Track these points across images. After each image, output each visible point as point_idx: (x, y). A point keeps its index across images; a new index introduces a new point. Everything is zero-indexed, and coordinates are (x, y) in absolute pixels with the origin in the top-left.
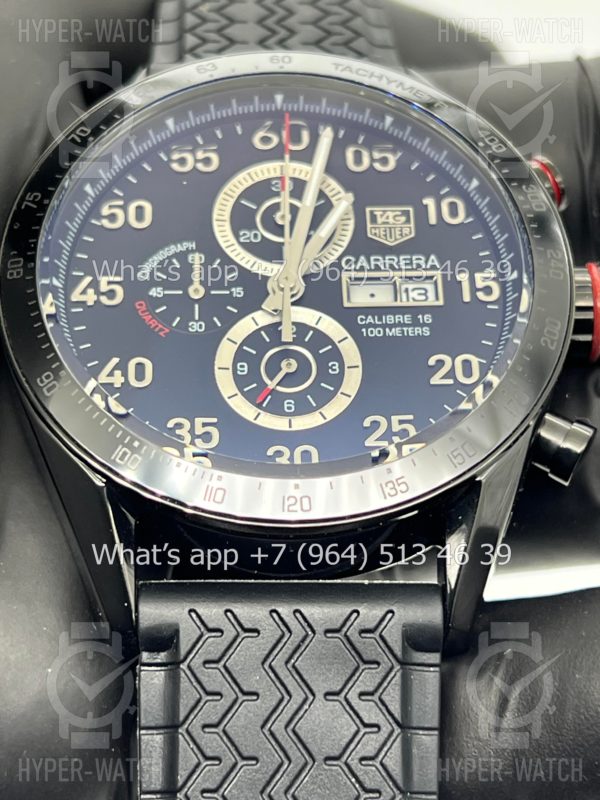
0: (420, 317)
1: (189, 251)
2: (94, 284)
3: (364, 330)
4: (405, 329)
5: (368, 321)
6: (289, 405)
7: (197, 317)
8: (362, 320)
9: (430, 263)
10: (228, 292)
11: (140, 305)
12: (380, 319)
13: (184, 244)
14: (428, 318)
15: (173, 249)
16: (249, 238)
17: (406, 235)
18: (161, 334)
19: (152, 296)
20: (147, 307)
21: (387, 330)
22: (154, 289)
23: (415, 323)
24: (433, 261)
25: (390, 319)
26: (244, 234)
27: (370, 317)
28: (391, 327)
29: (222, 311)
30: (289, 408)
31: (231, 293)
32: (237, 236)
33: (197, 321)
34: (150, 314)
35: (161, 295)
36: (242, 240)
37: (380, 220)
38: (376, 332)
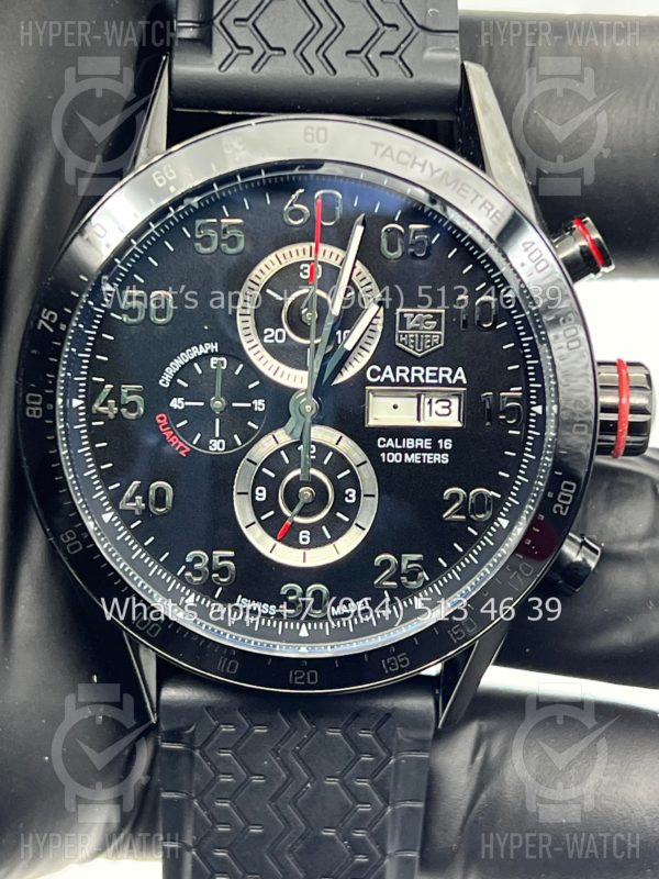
0: (440, 441)
1: (211, 354)
2: (115, 394)
3: (383, 455)
4: (424, 455)
5: (388, 444)
6: (305, 536)
7: (217, 435)
8: (382, 443)
9: (456, 377)
10: (249, 405)
11: (162, 418)
12: (400, 443)
13: (206, 345)
14: (447, 444)
15: (195, 351)
16: (273, 338)
17: (435, 344)
18: (182, 453)
19: (172, 408)
20: (168, 421)
21: (406, 455)
22: (175, 399)
23: (435, 449)
24: (460, 375)
25: (410, 443)
26: (269, 333)
27: (390, 440)
28: (410, 452)
29: (243, 427)
30: (304, 540)
31: (253, 406)
32: (261, 335)
33: (217, 439)
34: (171, 430)
35: (182, 407)
36: (266, 340)
37: (410, 324)
38: (395, 458)
